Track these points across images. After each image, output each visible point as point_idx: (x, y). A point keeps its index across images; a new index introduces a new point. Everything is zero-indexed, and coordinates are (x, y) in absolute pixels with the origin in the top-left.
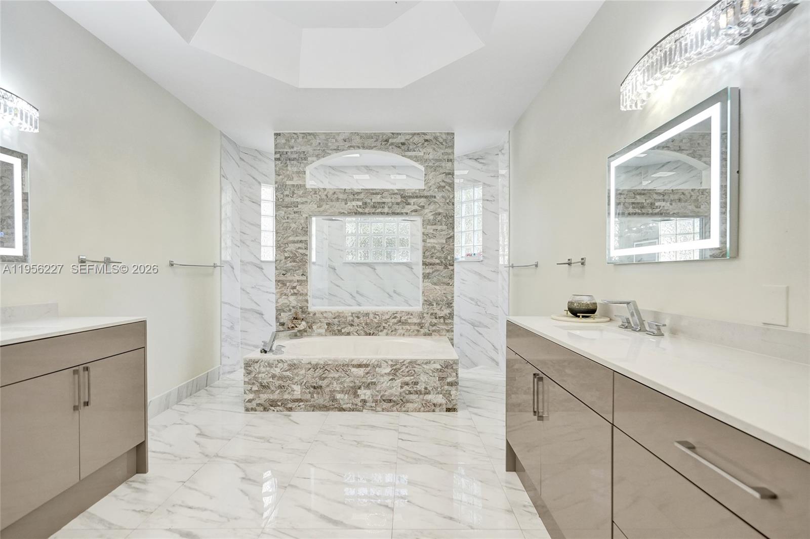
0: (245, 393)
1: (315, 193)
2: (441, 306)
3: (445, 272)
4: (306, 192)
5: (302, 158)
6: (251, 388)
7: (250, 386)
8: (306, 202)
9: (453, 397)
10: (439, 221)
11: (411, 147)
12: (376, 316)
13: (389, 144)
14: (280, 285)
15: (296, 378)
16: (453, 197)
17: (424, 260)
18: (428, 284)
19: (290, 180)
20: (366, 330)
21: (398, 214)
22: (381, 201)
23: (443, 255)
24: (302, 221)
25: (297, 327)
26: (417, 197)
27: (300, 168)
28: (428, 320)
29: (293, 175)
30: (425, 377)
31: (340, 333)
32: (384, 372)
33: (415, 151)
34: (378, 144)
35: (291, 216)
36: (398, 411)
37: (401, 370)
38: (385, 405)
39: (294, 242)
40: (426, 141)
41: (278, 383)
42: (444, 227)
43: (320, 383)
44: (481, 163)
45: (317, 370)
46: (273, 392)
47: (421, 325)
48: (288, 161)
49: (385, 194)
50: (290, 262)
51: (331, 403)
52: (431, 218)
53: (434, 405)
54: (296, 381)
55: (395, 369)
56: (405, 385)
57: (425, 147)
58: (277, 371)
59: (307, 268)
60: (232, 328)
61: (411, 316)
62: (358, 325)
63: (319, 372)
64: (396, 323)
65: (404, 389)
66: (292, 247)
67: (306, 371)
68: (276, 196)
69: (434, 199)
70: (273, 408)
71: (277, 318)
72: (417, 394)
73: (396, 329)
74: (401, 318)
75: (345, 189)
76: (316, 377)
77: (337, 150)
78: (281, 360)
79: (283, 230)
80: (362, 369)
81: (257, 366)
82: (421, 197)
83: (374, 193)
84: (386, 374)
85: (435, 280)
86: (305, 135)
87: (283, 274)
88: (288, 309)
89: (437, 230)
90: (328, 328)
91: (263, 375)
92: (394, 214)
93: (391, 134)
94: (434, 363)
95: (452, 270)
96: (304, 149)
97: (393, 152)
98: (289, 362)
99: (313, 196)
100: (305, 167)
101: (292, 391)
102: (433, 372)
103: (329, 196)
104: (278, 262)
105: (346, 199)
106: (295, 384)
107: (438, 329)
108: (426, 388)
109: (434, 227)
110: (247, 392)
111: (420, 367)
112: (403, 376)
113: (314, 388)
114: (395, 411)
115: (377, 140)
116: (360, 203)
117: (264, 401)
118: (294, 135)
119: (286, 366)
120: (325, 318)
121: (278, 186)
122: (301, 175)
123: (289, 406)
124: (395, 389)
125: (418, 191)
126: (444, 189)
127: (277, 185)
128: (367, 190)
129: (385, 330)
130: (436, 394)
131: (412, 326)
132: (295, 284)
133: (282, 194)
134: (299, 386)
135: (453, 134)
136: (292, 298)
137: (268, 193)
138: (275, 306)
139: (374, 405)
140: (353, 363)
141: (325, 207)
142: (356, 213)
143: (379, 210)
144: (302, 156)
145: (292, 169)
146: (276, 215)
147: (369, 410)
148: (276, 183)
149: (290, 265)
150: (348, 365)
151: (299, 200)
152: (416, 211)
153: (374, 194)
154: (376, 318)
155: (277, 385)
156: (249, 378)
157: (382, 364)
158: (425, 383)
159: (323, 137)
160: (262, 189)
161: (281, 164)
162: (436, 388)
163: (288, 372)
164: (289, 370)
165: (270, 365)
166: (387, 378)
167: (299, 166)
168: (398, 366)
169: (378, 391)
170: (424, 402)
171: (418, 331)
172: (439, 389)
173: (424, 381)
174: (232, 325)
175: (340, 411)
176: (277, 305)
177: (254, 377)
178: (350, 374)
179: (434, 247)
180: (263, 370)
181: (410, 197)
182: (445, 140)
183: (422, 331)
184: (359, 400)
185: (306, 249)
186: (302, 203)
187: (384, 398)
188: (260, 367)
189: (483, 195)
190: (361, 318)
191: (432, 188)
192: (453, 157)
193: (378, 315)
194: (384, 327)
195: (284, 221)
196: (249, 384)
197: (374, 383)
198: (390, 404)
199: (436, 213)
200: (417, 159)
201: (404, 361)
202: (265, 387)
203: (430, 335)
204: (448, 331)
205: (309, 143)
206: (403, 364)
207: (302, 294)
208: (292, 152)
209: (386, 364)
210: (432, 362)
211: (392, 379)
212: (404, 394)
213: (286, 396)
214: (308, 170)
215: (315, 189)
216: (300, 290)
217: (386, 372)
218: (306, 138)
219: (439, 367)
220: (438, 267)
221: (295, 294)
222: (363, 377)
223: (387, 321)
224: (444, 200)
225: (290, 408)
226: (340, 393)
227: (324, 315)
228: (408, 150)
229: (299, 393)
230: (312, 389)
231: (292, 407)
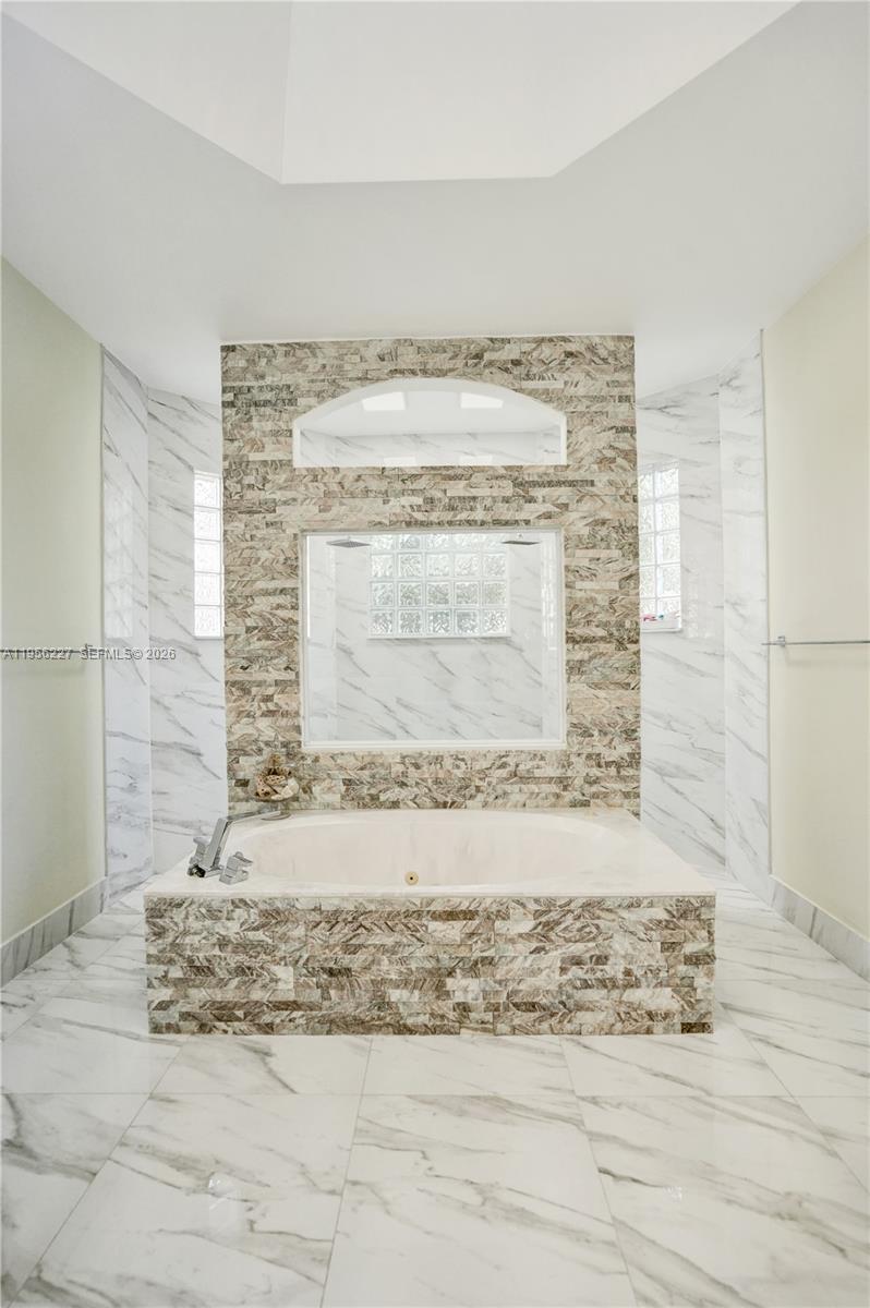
0: (150, 985)
1: (315, 479)
2: (610, 737)
3: (620, 659)
4: (294, 478)
5: (283, 401)
6: (166, 972)
7: (163, 968)
8: (294, 500)
9: (699, 994)
10: (602, 540)
11: (534, 370)
12: (458, 762)
13: (483, 363)
14: (237, 693)
15: (283, 947)
16: (635, 484)
17: (570, 631)
18: (580, 686)
19: (258, 450)
20: (435, 795)
21: (507, 523)
22: (467, 494)
23: (614, 619)
24: (286, 545)
25: (276, 792)
26: (550, 484)
27: (281, 423)
28: (580, 769)
29: (264, 440)
30: (627, 945)
31: (375, 802)
32: (516, 932)
33: (543, 379)
34: (459, 363)
35: (259, 534)
36: (553, 1033)
37: (563, 926)
38: (521, 1018)
39: (266, 593)
40: (570, 354)
41: (234, 960)
42: (616, 553)
43: (346, 960)
44: (675, 415)
45: (337, 928)
46: (222, 983)
47: (564, 783)
48: (253, 409)
49: (478, 478)
50: (259, 639)
51: (375, 1012)
52: (586, 531)
53: (651, 1016)
54: (283, 955)
55: (547, 924)
56: (573, 964)
57: (567, 369)
58: (232, 929)
59: (297, 653)
60: (132, 788)
61: (542, 763)
62: (417, 783)
63: (342, 932)
64: (507, 779)
65: (570, 975)
66: (262, 605)
67: (307, 930)
68: (225, 488)
69: (590, 488)
70: (222, 1025)
71: (229, 769)
72: (606, 987)
73: (505, 793)
74: (517, 766)
75: (383, 468)
76: (335, 945)
77: (364, 379)
78: (242, 900)
79: (242, 564)
80: (458, 924)
81: (178, 915)
82: (560, 483)
83: (449, 474)
84: (520, 935)
85: (596, 676)
86: (291, 348)
87: (242, 668)
88: (254, 748)
89: (598, 559)
90: (347, 790)
91: (197, 938)
92: (498, 523)
93: (489, 342)
94: (651, 905)
95: (635, 653)
96: (287, 379)
97: (492, 381)
98: (262, 906)
99: (310, 485)
100: (291, 420)
101: (272, 980)
102: (648, 929)
103: (346, 485)
104: (232, 638)
105: (386, 491)
106: (279, 964)
107: (604, 790)
108: (628, 973)
109: (592, 553)
110: (155, 982)
111: (611, 916)
112: (568, 940)
113: (331, 972)
114: (545, 1033)
115: (455, 356)
116: (419, 500)
117: (201, 1007)
118: (265, 349)
119: (254, 916)
120: (341, 768)
121: (230, 465)
122: (282, 439)
123: (266, 1019)
124: (544, 976)
125: (552, 471)
126: (613, 466)
127: (227, 463)
128: (433, 468)
129: (480, 794)
130: (656, 986)
131: (543, 785)
132: (270, 691)
133: (239, 482)
134: (291, 969)
135: (632, 338)
136: (263, 723)
137: (208, 491)
138: (225, 740)
139: (489, 1017)
140: (432, 908)
141: (336, 510)
142: (409, 524)
143: (463, 516)
144: (284, 395)
145: (261, 425)
146: (225, 532)
147: (476, 1030)
148: (225, 457)
149: (257, 645)
150: (419, 914)
151: (278, 496)
152: (548, 516)
153: (451, 478)
154: (458, 767)
155: (233, 965)
156: (161, 947)
157: (511, 911)
158: (624, 957)
159: (333, 352)
160: (196, 482)
161: (237, 414)
162: (656, 972)
163: (261, 932)
164: (263, 926)
165: (213, 914)
166: (524, 947)
167: (277, 418)
168: (554, 915)
169: (500, 982)
170: (623, 1009)
171: (558, 796)
172: (663, 974)
173: (623, 953)
174: (132, 781)
175: (400, 1032)
176: (232, 739)
177: (173, 944)
178: (426, 938)
179: (592, 600)
180: (195, 925)
181: (534, 484)
182: (614, 354)
183: (568, 796)
184: (450, 1003)
185: (295, 607)
186: (285, 503)
187: (516, 1000)
188: (187, 918)
189: (681, 486)
190: (425, 768)
191: (583, 463)
192: (633, 391)
193: (463, 760)
194: (478, 789)
195: (244, 545)
196: (159, 961)
197: (490, 961)
198: (532, 1015)
199: (596, 521)
200: (547, 397)
201: (571, 901)
202: (201, 971)
203: (585, 804)
204: (626, 795)
205: (300, 367)
206: (566, 908)
207: (285, 714)
208: (261, 388)
209: (522, 910)
210: (645, 903)
211: (537, 950)
212: (569, 989)
213: (257, 995)
214: (297, 426)
215: (313, 470)
216: (282, 703)
217: (522, 931)
218: (294, 355)
219: (665, 916)
220: (603, 647)
221: (269, 713)
222: (459, 946)
223: (484, 775)
224: (614, 489)
225: (267, 1025)
226: (398, 987)
227: (339, 761)
228: (528, 377)
229: (291, 986)
230: (325, 976)
231: (272, 1024)
